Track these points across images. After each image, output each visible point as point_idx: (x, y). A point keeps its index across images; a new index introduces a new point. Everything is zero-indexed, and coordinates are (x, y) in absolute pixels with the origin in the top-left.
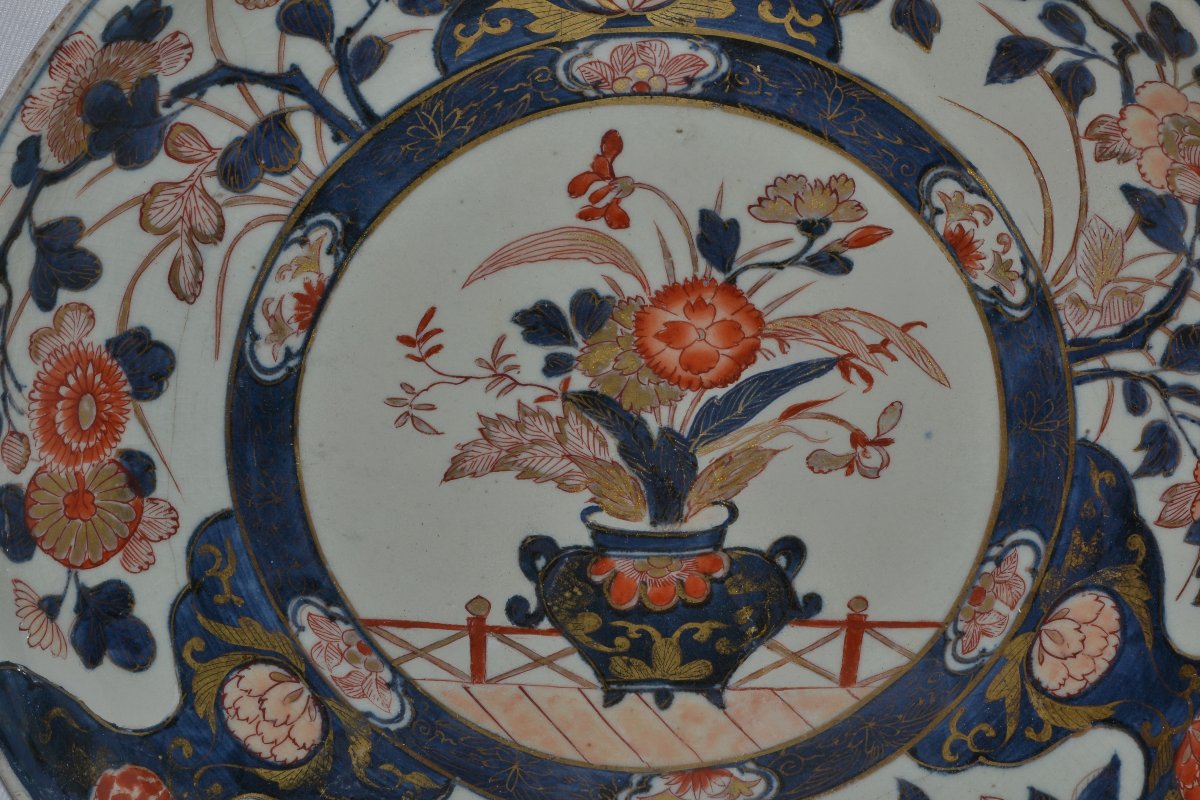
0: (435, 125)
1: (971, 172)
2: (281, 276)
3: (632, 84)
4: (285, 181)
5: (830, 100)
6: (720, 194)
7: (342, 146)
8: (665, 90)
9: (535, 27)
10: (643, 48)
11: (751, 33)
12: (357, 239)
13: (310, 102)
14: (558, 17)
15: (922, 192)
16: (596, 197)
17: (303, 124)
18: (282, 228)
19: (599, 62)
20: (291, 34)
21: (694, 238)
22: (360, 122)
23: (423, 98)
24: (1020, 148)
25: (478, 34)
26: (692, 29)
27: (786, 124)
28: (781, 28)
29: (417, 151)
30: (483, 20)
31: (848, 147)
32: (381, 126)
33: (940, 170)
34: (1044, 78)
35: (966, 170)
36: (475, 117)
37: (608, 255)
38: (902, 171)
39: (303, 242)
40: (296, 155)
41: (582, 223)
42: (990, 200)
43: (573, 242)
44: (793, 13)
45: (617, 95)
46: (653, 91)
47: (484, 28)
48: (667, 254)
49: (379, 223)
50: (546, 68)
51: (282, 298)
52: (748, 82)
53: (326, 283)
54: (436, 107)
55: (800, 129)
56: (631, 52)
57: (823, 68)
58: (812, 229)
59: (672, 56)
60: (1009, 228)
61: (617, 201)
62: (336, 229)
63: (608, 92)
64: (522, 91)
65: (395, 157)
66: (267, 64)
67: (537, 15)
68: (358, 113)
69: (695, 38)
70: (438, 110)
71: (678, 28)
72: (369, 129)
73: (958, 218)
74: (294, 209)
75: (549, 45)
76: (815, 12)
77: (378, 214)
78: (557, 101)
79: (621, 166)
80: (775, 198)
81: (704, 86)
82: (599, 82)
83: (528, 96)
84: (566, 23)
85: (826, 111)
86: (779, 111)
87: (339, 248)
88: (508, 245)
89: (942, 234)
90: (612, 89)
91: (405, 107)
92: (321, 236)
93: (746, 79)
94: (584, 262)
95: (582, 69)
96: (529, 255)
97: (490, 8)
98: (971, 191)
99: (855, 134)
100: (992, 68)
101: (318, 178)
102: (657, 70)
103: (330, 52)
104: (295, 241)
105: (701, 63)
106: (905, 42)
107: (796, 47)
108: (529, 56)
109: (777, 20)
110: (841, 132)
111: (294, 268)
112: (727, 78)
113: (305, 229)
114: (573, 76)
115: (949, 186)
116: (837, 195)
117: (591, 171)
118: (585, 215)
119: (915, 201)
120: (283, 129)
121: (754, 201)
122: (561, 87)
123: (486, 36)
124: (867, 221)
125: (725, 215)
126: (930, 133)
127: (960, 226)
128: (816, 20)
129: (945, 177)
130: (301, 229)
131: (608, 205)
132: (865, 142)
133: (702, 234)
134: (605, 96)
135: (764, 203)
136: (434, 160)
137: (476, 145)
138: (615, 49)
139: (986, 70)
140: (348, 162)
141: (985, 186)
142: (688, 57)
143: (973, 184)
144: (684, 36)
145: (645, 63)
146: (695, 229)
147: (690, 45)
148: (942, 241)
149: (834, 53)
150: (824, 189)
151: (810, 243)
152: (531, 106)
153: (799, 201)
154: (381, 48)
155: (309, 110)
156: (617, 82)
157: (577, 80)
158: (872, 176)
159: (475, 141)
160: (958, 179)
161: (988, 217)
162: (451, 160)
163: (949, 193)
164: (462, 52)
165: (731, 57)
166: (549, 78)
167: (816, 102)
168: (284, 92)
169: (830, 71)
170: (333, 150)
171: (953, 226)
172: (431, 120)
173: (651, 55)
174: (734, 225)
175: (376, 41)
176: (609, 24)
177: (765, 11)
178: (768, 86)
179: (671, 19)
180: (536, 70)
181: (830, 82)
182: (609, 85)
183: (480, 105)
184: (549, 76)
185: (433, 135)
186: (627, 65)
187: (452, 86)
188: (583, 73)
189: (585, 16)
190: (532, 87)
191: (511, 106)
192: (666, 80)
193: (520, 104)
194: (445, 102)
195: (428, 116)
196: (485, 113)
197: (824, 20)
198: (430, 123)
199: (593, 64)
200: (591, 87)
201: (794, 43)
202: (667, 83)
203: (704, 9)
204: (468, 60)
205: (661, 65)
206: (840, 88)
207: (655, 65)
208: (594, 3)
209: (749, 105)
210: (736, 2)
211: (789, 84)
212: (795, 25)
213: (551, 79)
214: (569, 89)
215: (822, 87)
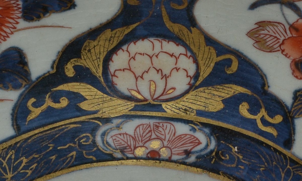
0: (7, 168)
3: (147, 151)
5: (283, 175)
8: (170, 158)
9: (84, 106)
10: (158, 127)
11: (233, 124)
14: (100, 100)
19: (126, 134)
25: (44, 107)
26: (192, 116)
28: (253, 122)
30: (49, 97)
36: (35, 165)
44: (263, 112)
45: (136, 158)
46: (161, 157)
47: (49, 103)
50: (89, 135)
52: (228, 158)
54: (9, 156)
56: (149, 129)
57: (280, 153)
59: (177, 135)
63: (131, 156)
64: (70, 149)
67: (87, 97)
69: (194, 124)
70: (10, 159)
71: (183, 115)
75: (92, 119)
76: (277, 114)
78: (94, 159)
81: (197, 158)
82: (125, 148)
83: (74, 153)
84: (106, 105)
90: (133, 153)
93: (227, 155)
95: (114, 138)
97: (55, 89)
102: (166, 143)
105: (197, 141)
107: (263, 136)
108: (78, 125)
109: (252, 117)
112: (214, 154)
114: (107, 143)
122: (98, 149)
123: (49, 108)
128: (278, 119)
134: (128, 158)
138: (139, 126)
142: (188, 136)
144: (187, 122)
145: (158, 138)
147: (190, 128)
149: (289, 143)
152: (76, 160)
156: (138, 149)
157: (110, 145)
164: (31, 118)
165: (218, 140)
167: (274, 176)
169: (285, 156)
172: (5, 164)
173: (163, 133)
176: (135, 108)
177: (244, 110)
178: (242, 162)
179: (179, 109)
180: (82, 136)
181: (285, 164)
182: (131, 151)
183: (40, 156)
184: (90, 141)
185: (4, 174)
186: (145, 137)
187: (22, 141)
188: (115, 141)
189: (120, 101)
190: (78, 147)
191: (62, 159)
192: (171, 151)
193: (68, 158)
194: (16, 152)
195: (2, 161)
196: (43, 162)
197: (284, 120)
198: (3, 166)
199: (122, 135)
200: (119, 151)
201: (262, 133)
202: (172, 153)
203: (202, 104)
204: (35, 124)
205: (169, 140)
206: (290, 168)
207: (165, 140)
208: (127, 93)
209: (227, 174)
210: (225, 101)
211: (256, 162)
212: (263, 121)
213: (91, 143)
214: (103, 151)
215: (278, 166)
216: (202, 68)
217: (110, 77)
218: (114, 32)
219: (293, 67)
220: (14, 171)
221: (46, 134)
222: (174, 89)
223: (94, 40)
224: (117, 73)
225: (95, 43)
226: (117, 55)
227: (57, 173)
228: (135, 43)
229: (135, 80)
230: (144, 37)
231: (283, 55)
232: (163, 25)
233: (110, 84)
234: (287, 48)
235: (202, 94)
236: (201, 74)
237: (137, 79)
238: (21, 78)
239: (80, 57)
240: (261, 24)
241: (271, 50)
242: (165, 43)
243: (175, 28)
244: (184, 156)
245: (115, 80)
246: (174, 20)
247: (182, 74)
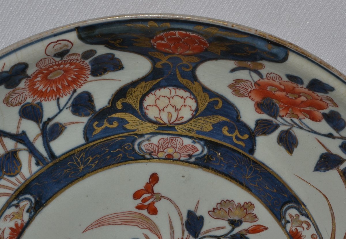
0: (80, 163)
1: (303, 207)
2: (5, 219)
3: (166, 154)
4: (13, 179)
5: (248, 170)
6: (197, 205)
7: (39, 167)
8: (179, 158)
9: (128, 126)
10: (172, 140)
11: (218, 139)
12: (40, 207)
13: (28, 147)
14: (138, 123)
15: (282, 213)
16: (145, 200)
17: (24, 156)
18: (9, 199)
19: (153, 144)
20: (24, 118)
21: (184, 222)
22: (48, 158)
23: (76, 151)
24: (325, 199)
25: (103, 127)
26: (193, 134)
27: (228, 178)
28: (231, 138)
29: (71, 173)
30: (106, 121)
31: (253, 191)
32: (57, 160)
33: (290, 205)
34: (339, 171)
35: (301, 206)
36: (97, 161)
37: (147, 225)
38: (275, 204)
39: (17, 206)
40: (19, 169)
41: (137, 211)
42: (310, 219)
43: (133, 218)
44: (237, 133)
45: (159, 158)
46: (174, 158)
47: (106, 124)
48: (172, 228)
49: (50, 201)
50: (130, 144)
51: (5, 229)
52: (215, 159)
53: (24, 224)
54: (81, 155)
55: (234, 181)
56: (167, 141)
57: (247, 157)
58: (234, 223)
59: (184, 145)
60: (317, 232)
61: (153, 203)
62: (32, 202)
64: (119, 152)
65: (61, 174)
66: (13, 130)
67: (129, 122)
68: (48, 154)
69: (195, 139)
70: (82, 157)
71: (188, 133)
72: (52, 161)
73: (297, 226)
74: (15, 192)
75: (133, 134)
76: (245, 134)
77: (51, 197)
78: (133, 158)
79: (157, 188)
80: (220, 209)
81: (196, 159)
82: (152, 152)
83: (121, 155)
84: (141, 126)
85: (246, 175)
86: (226, 173)
87: (32, 210)
88: (105, 216)
89: (288, 231)
90: (157, 156)
91: (68, 154)
92: (25, 204)
93: (214, 158)
94: (136, 227)
95: (145, 146)
96: (113, 222)
97: (110, 116)
98: (303, 215)
99: (257, 185)
100: (317, 164)
101: (27, 180)
102: (177, 150)
103: (40, 127)
104: (13, 205)
105: (196, 149)
106: (282, 150)
107: (237, 147)
108: (124, 138)
109: (230, 135)
110: (251, 184)
111: (12, 216)
112: (206, 157)
113: (18, 201)
114: (141, 149)
115: (293, 212)
116: (246, 210)
117: (144, 189)
118: (139, 207)
119: (279, 217)
120: (15, 157)
121: (211, 209)
122: (136, 153)
123: (106, 128)
124: (258, 223)
125: (198, 214)
126: (288, 189)
127: (296, 229)
128: (246, 137)
129: (292, 208)
130: (17, 200)
131: (149, 204)
132: (261, 190)
133: (188, 221)
134: (154, 158)
135: (215, 211)
136: (78, 177)
137: (96, 173)
138: (160, 139)
139: (315, 165)
140: (41, 174)
141: (308, 213)
142: (191, 146)
143: (304, 212)
144: (190, 137)
145: (172, 147)
146: (185, 218)
147: (192, 141)
148: (288, 234)
149: (252, 151)
150: (241, 207)
151: (233, 229)
152: (122, 159)
153: (230, 211)
154: (61, 128)
155: (27, 151)
156: (160, 153)
157: (142, 150)
158: (262, 204)
159: (96, 171)
160: (298, 209)
161: (308, 227)
162: (85, 178)
163: (293, 215)
164: (95, 133)
165: (209, 148)
166: (131, 148)
167: (242, 171)
168: (17, 142)
169: (249, 159)
170: (35, 168)
171: (293, 229)
172: (79, 160)
173: (175, 144)
174: (201, 218)
175: (60, 125)
176: (159, 129)
177: (225, 131)
178: (223, 162)
179: (185, 130)
180: (126, 144)
181: (249, 163)
182: (156, 154)
183: (100, 156)
184: (131, 147)
185: (79, 166)
186: (164, 146)
187: (89, 147)
188: (146, 148)
189: (149, 124)
190: (123, 151)
191: (113, 158)
192: (180, 155)
193: (117, 158)
194: (86, 153)
195: (78, 159)
196: (102, 160)
197: (249, 137)
198: (78, 162)
199: (150, 144)
200: (148, 154)
201: (236, 145)
202: (180, 156)
203: (199, 127)
204: (98, 137)
205: (179, 148)
206: (253, 166)
207: (176, 148)
208: (154, 119)
209: (214, 169)
210: (213, 125)
211: (231, 162)
212: (237, 138)
213: (132, 149)
214: (139, 154)
215: (245, 165)
216: (200, 105)
217: (144, 110)
218: (147, 83)
219: (256, 106)
220: (84, 165)
221: (104, 143)
222: (183, 117)
223: (134, 88)
224: (148, 108)
225: (135, 89)
226: (148, 97)
227: (110, 166)
228: (159, 90)
229: (159, 112)
230: (165, 87)
231: (250, 99)
232: (177, 79)
233: (144, 114)
234: (252, 95)
235: (200, 121)
236: (200, 109)
237: (160, 111)
238: (90, 110)
239: (126, 98)
240: (237, 81)
241: (243, 96)
242: (178, 90)
243: (185, 82)
244: (188, 158)
245: (147, 111)
246: (184, 77)
247: (188, 108)
